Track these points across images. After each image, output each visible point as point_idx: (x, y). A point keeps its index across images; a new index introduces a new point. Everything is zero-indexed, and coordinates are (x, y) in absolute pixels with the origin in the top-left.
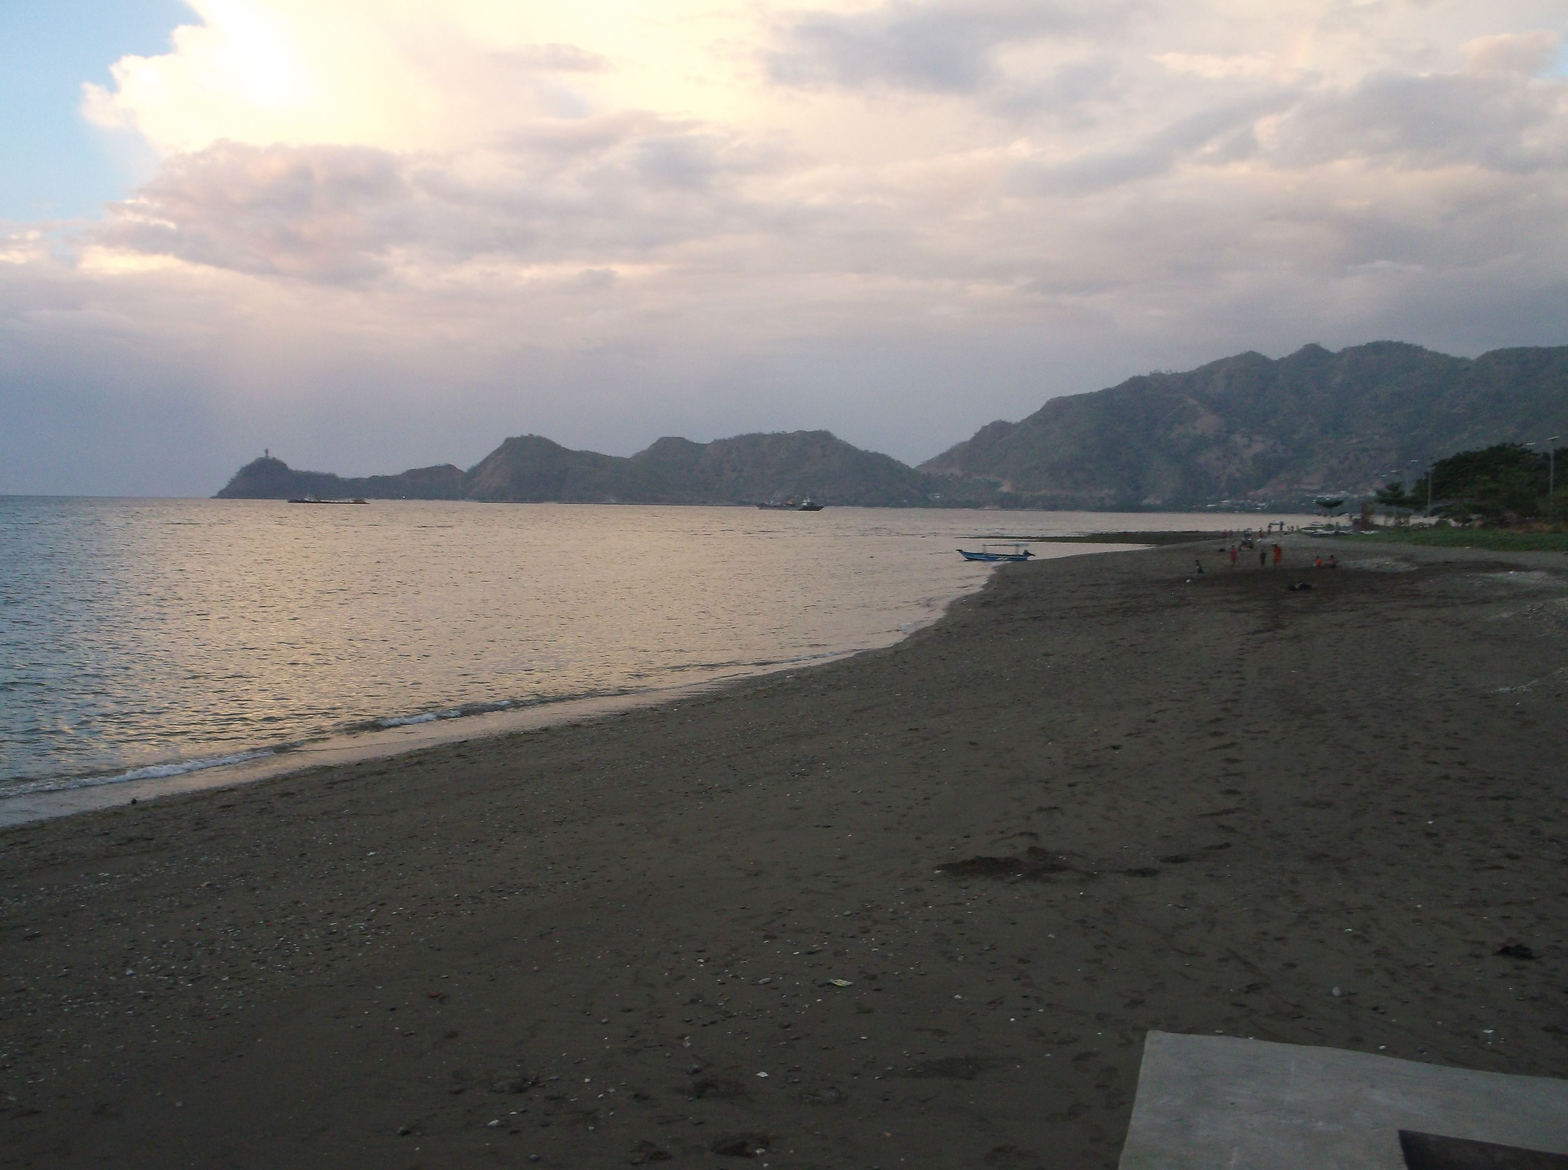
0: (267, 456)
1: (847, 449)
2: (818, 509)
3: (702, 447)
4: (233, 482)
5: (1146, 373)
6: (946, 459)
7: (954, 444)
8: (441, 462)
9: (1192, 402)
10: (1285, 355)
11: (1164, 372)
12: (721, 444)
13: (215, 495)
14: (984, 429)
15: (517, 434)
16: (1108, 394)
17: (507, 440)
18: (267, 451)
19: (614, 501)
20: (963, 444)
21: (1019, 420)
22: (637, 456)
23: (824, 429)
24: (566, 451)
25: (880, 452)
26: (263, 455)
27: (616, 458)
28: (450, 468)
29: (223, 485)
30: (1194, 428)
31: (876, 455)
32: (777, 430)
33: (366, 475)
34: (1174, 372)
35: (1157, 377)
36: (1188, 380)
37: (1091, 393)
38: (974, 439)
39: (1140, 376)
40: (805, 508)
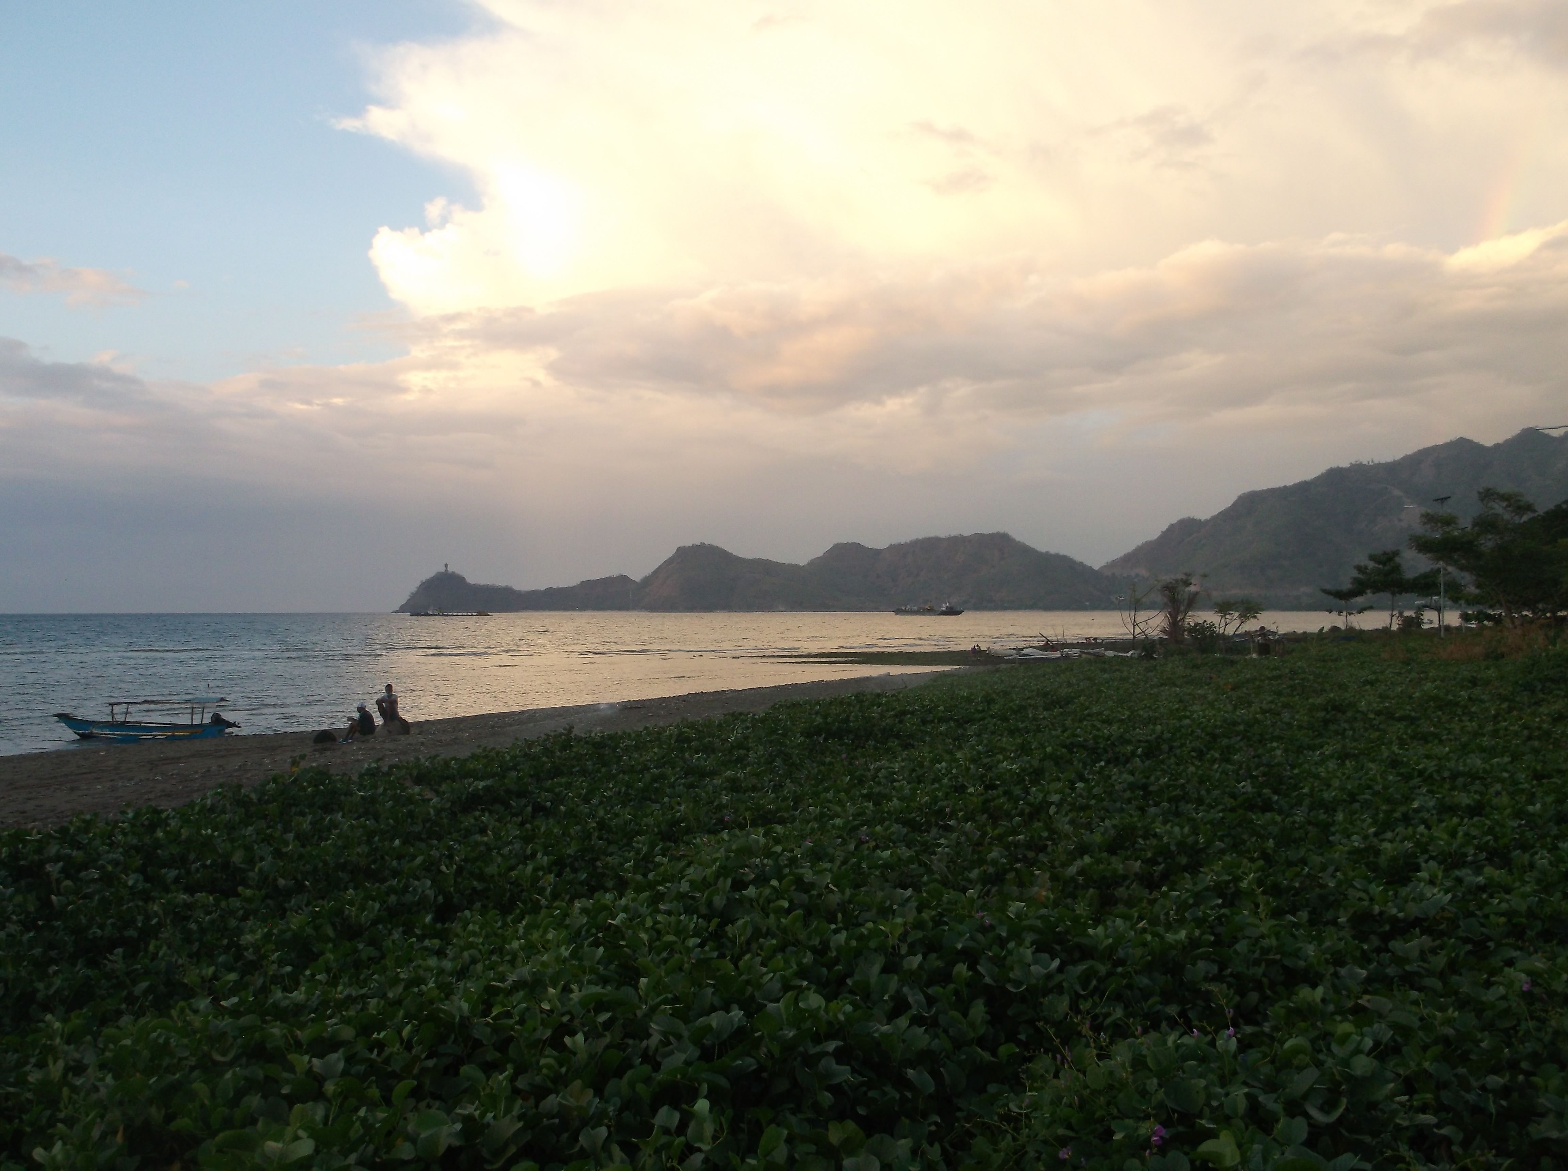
0: (446, 570)
1: (1026, 551)
2: (958, 613)
3: (878, 552)
4: (414, 596)
5: (1345, 464)
6: (1129, 559)
7: (1140, 543)
8: (615, 573)
9: (1397, 492)
10: (1500, 440)
11: (1365, 462)
12: (895, 549)
13: (397, 609)
14: (1172, 527)
15: (688, 543)
16: (1303, 487)
17: (679, 549)
18: (446, 565)
19: (783, 609)
20: (1148, 544)
21: (1208, 517)
22: (812, 563)
23: (1002, 531)
24: (737, 558)
25: (1061, 553)
26: (443, 570)
27: (789, 565)
28: (624, 579)
29: (403, 599)
30: (1400, 520)
31: (1057, 556)
32: (953, 533)
33: (542, 588)
34: (1376, 462)
35: (1358, 469)
36: (1392, 469)
37: (1285, 487)
38: (1160, 537)
39: (1338, 467)
40: (943, 613)
